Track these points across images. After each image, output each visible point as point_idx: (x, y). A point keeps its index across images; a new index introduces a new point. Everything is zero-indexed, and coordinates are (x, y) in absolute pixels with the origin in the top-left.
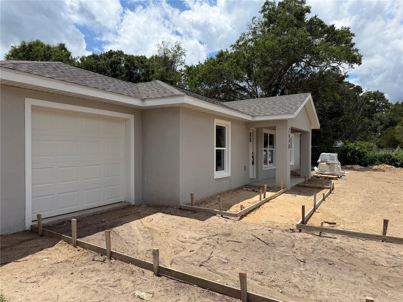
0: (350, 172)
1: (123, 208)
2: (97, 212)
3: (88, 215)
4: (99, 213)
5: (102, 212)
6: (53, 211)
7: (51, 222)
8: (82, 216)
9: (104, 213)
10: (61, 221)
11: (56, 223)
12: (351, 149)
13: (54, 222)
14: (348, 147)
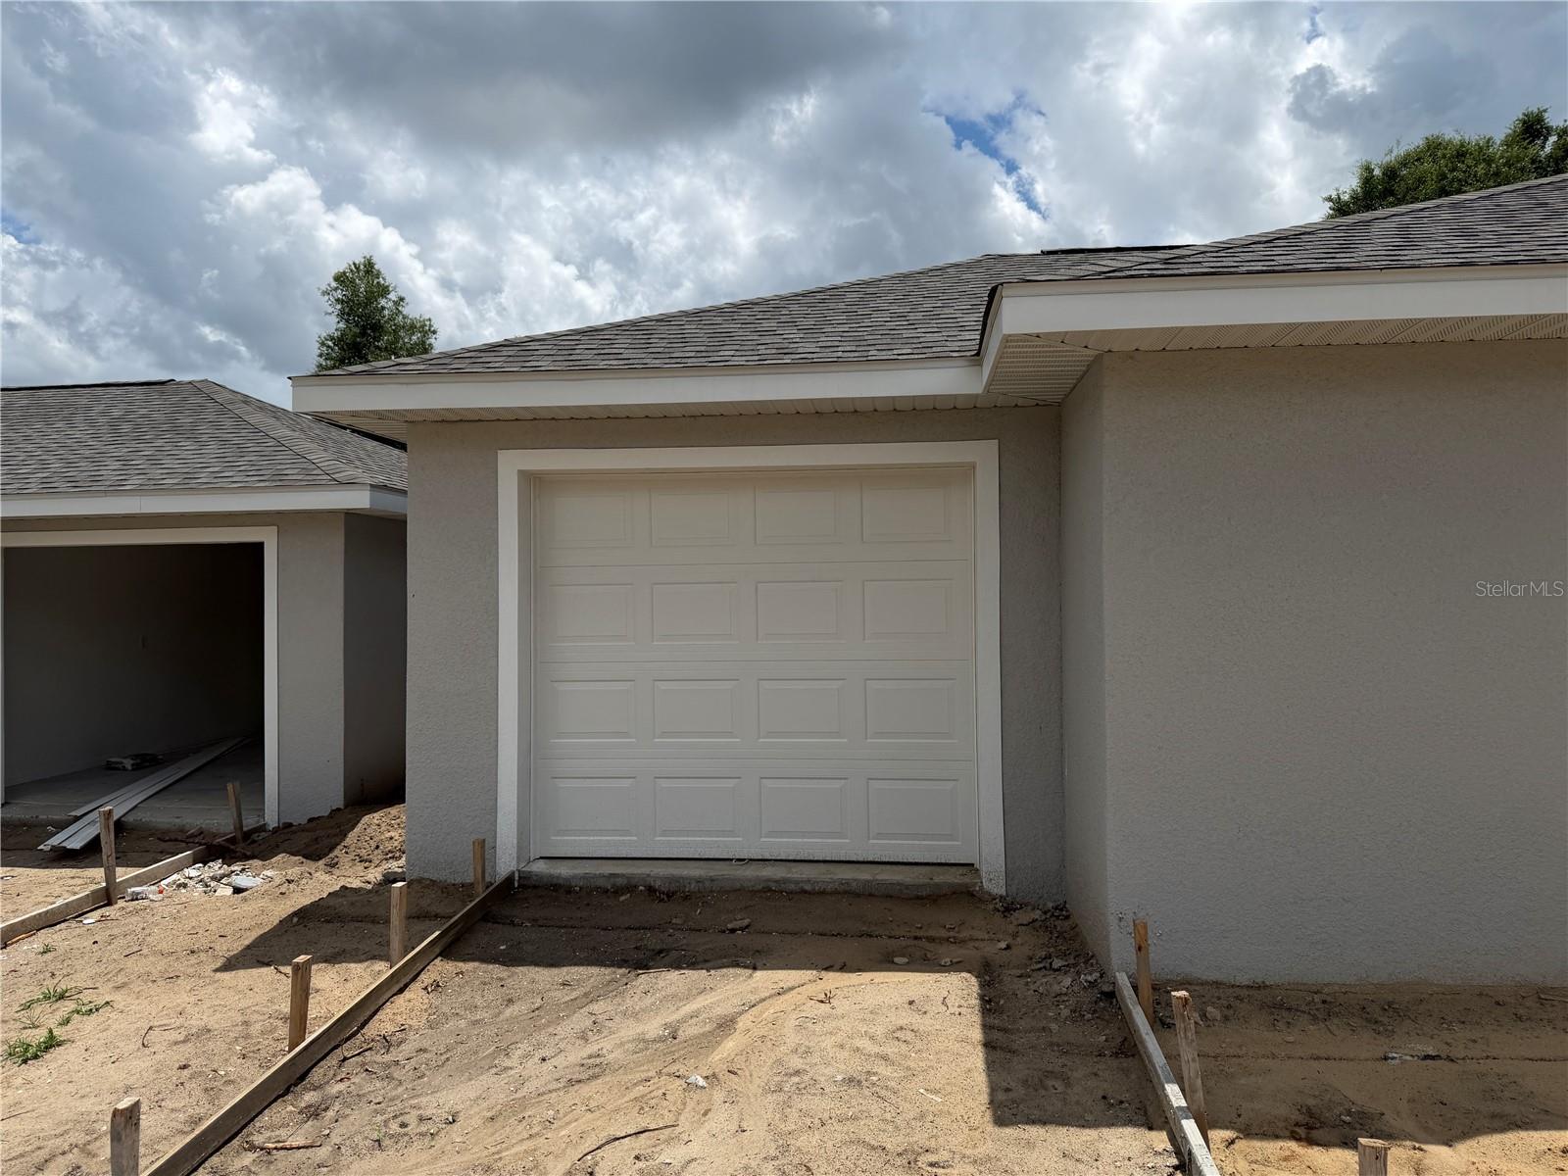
1: (928, 897)
2: (785, 881)
3: (738, 886)
4: (792, 887)
5: (808, 887)
6: (635, 838)
7: (585, 877)
8: (707, 884)
9: (814, 894)
10: (620, 881)
11: (601, 883)
13: (593, 878)
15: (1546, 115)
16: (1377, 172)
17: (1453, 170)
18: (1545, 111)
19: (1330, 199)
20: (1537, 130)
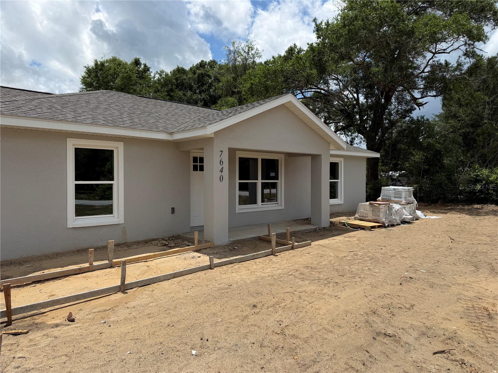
0: (440, 217)
12: (484, 179)
14: (478, 176)
15: (140, 60)
16: (99, 63)
17: (118, 68)
18: (140, 58)
19: (86, 67)
20: (138, 63)
